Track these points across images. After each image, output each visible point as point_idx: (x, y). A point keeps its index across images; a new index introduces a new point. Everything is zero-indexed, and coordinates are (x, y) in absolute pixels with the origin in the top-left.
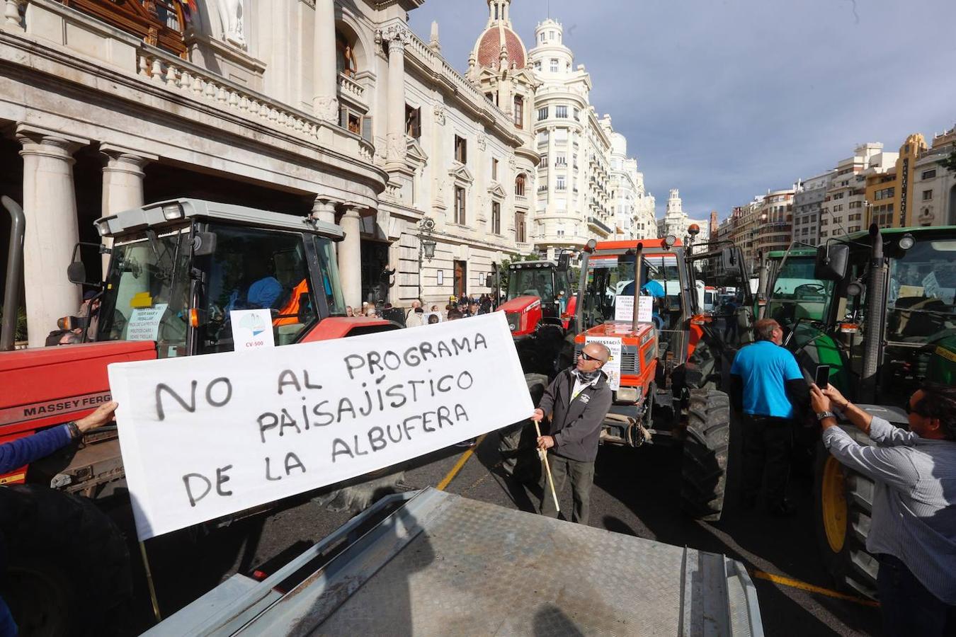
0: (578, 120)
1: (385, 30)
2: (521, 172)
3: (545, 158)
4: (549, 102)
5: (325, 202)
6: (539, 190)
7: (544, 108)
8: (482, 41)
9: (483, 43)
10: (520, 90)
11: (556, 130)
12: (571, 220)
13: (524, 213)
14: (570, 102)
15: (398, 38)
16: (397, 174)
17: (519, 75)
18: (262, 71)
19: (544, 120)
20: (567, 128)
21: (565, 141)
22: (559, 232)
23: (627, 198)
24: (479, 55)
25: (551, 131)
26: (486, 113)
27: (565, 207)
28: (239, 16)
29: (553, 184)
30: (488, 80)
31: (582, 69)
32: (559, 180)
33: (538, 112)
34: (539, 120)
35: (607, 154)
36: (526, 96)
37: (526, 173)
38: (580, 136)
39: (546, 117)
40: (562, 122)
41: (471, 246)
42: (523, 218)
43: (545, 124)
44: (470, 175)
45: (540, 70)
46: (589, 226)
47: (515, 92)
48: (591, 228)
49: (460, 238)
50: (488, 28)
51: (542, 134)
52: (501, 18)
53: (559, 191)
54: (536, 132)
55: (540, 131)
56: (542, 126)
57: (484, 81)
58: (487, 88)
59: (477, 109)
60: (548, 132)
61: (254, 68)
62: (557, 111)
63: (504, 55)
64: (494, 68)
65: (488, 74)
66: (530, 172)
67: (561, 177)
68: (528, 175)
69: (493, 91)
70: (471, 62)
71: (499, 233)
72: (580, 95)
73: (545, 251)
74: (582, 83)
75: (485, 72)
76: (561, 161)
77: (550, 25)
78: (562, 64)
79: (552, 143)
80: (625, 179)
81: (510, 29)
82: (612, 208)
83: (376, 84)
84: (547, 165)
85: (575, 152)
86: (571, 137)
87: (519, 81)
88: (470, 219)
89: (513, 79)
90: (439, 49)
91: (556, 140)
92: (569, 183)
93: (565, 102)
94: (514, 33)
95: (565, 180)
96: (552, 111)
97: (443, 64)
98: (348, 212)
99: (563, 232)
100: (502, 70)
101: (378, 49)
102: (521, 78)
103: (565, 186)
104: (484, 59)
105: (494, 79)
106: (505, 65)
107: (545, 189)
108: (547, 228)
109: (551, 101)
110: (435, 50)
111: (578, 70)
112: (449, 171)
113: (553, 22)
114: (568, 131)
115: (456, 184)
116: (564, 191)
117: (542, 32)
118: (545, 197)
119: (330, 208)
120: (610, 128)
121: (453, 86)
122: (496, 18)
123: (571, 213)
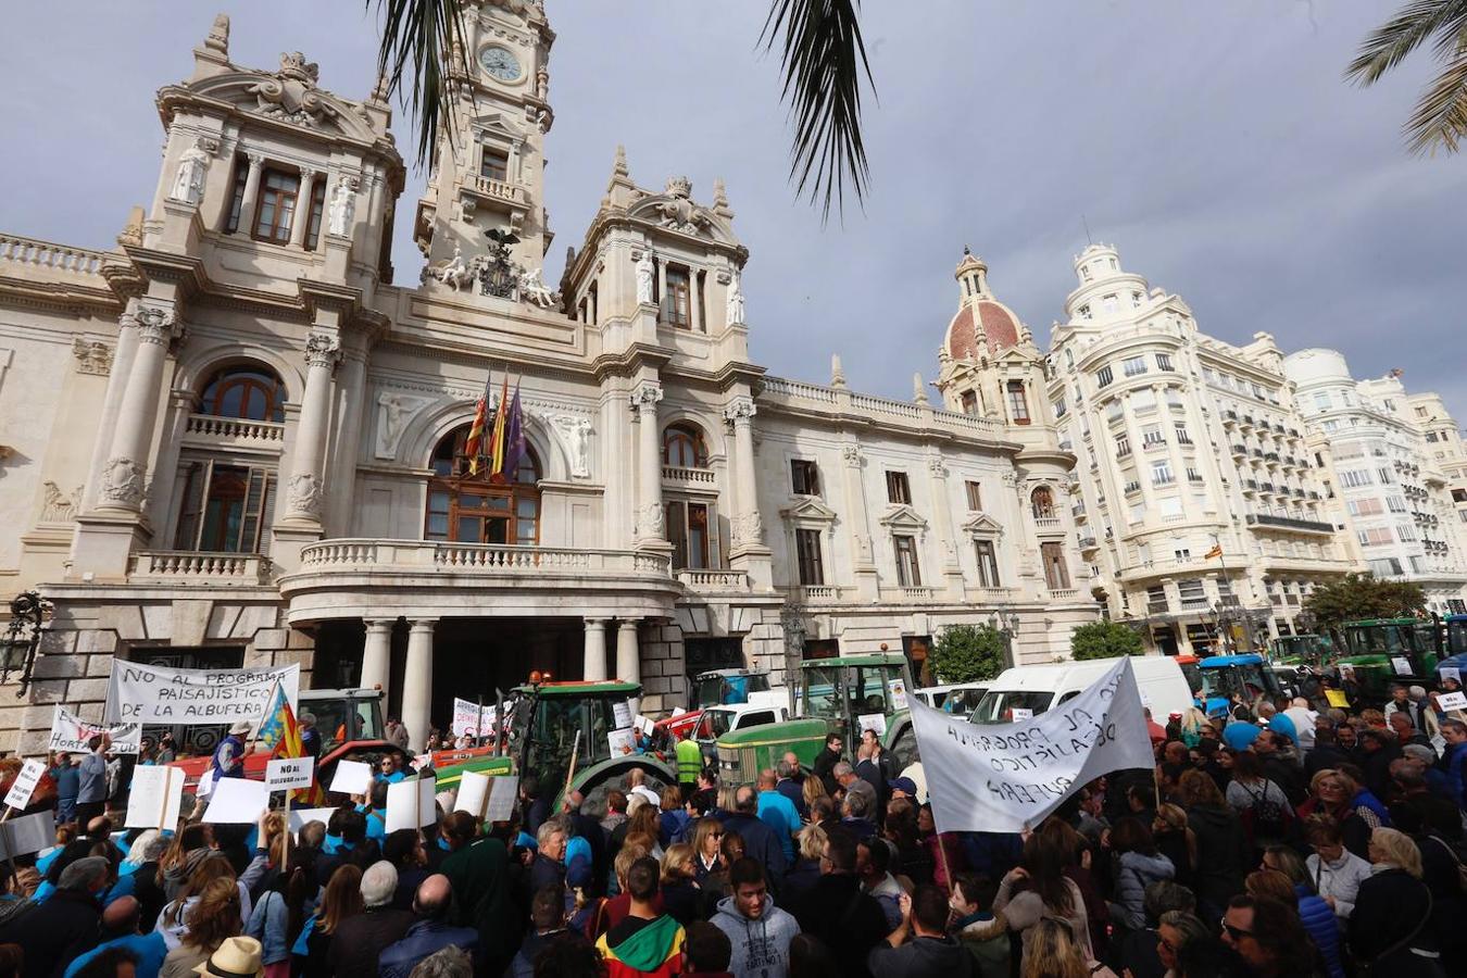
0: (1173, 370)
1: (729, 410)
2: (1037, 485)
3: (1124, 440)
4: (1108, 359)
5: (592, 622)
6: (1126, 491)
7: (1105, 369)
8: (954, 327)
9: (954, 330)
10: (1015, 373)
11: (1132, 395)
12: (1200, 529)
13: (1058, 543)
14: (1145, 348)
15: (740, 415)
16: (746, 557)
17: (1007, 356)
18: (602, 492)
19: (1108, 386)
20: (1151, 386)
21: (1154, 407)
22: (1178, 553)
23: (1378, 453)
24: (951, 346)
25: (1123, 398)
26: (933, 431)
27: (1179, 508)
28: (581, 454)
29: (1147, 475)
30: (965, 375)
31: (1160, 294)
32: (1158, 468)
33: (1096, 376)
34: (1101, 386)
35: (1283, 396)
36: (1026, 378)
37: (1048, 483)
38: (1183, 391)
39: (1110, 380)
40: (1139, 381)
41: (928, 613)
42: (1059, 552)
43: (1110, 391)
44: (918, 516)
45: (1090, 317)
46: (1255, 531)
47: (1005, 379)
48: (1259, 533)
49: (908, 605)
50: (961, 309)
51: (1112, 405)
52: (974, 292)
53: (1162, 485)
54: (1100, 405)
55: (1106, 402)
56: (1108, 394)
57: (958, 378)
58: (964, 385)
59: (918, 430)
60: (1119, 400)
61: (595, 492)
62: (1126, 367)
63: (980, 337)
64: (969, 359)
65: (963, 367)
66: (1056, 480)
67: (1158, 463)
68: (1054, 486)
69: (974, 386)
70: (942, 358)
71: (998, 585)
72: (1165, 333)
73: (1161, 588)
74: (1166, 314)
75: (960, 366)
76: (1154, 440)
77: (1096, 253)
78: (1126, 296)
79: (1129, 414)
80: (1363, 421)
81: (992, 300)
82: (1326, 483)
83: (727, 465)
84: (1130, 451)
85: (1179, 418)
86: (1162, 399)
87: (1009, 363)
88: (932, 574)
89: (998, 363)
90: (843, 383)
91: (1136, 410)
92: (1178, 470)
93: (1135, 351)
94: (997, 304)
95: (1168, 466)
96: (1118, 369)
97: (853, 396)
98: (623, 626)
99: (1186, 551)
100: (979, 359)
101: (726, 429)
102: (1013, 358)
103: (1171, 475)
104: (957, 351)
105: (972, 372)
106: (983, 351)
107: (1134, 488)
108: (1155, 549)
109: (1116, 355)
110: (838, 386)
111: (1153, 297)
112: (879, 520)
113: (1097, 247)
114: (1155, 390)
115: (896, 533)
116: (1170, 484)
117: (1081, 267)
118: (1137, 500)
119: (597, 626)
120: (1271, 352)
121: (864, 419)
122: (970, 294)
123: (1195, 517)
